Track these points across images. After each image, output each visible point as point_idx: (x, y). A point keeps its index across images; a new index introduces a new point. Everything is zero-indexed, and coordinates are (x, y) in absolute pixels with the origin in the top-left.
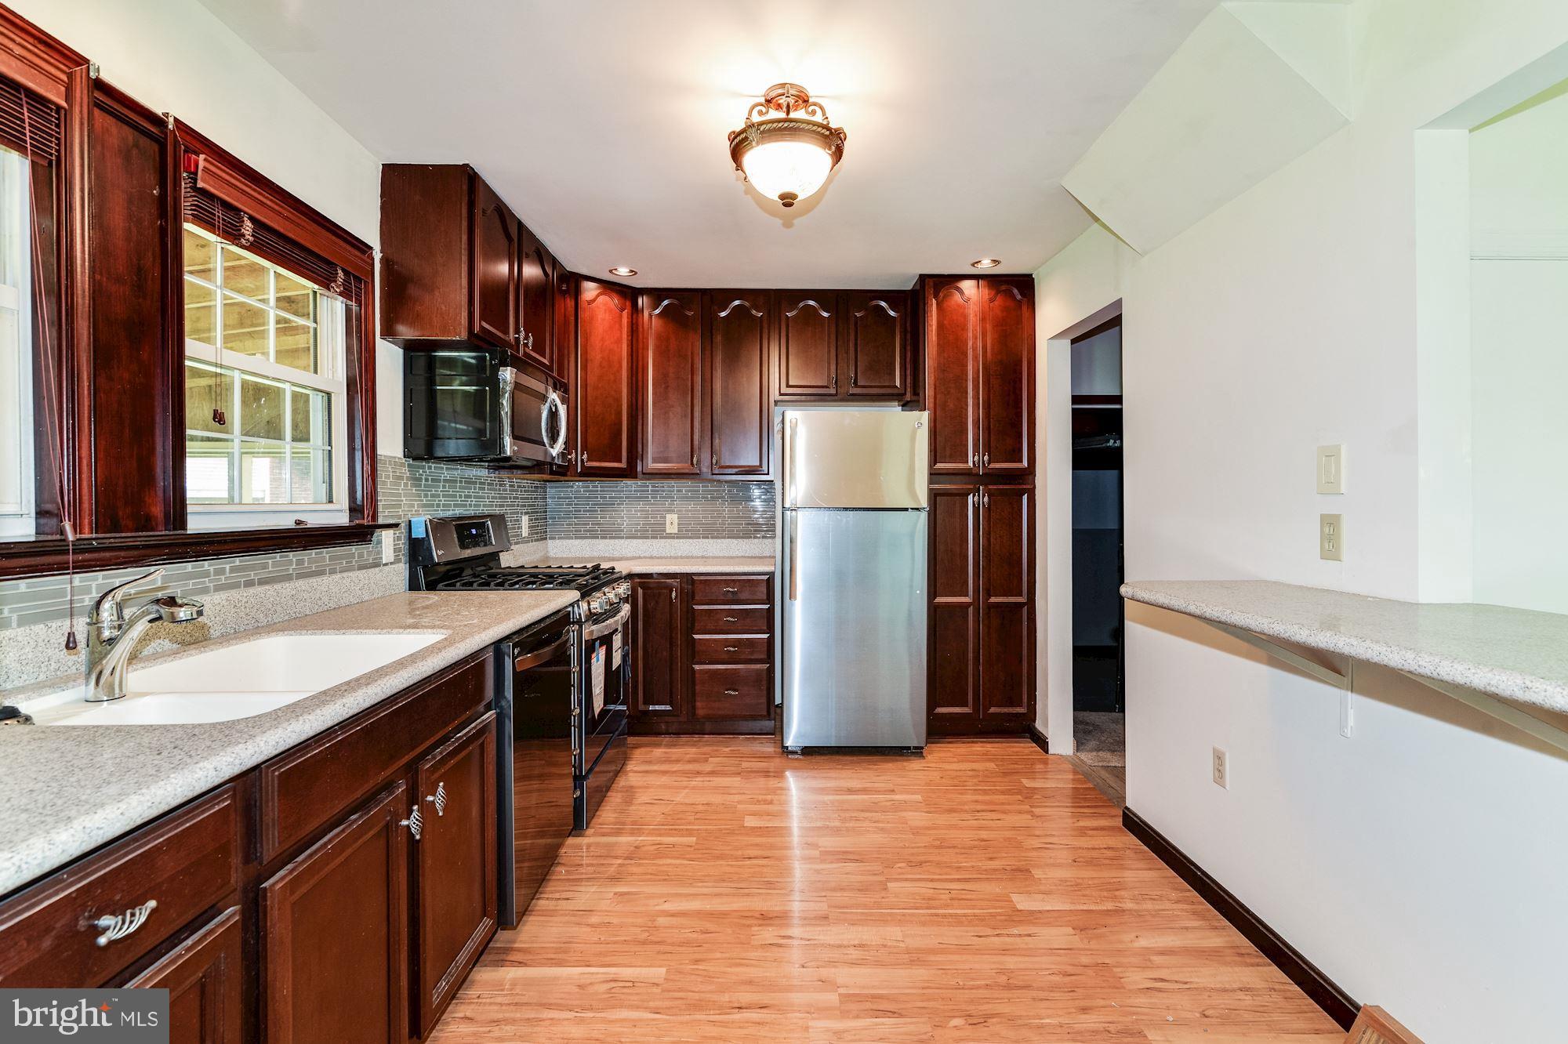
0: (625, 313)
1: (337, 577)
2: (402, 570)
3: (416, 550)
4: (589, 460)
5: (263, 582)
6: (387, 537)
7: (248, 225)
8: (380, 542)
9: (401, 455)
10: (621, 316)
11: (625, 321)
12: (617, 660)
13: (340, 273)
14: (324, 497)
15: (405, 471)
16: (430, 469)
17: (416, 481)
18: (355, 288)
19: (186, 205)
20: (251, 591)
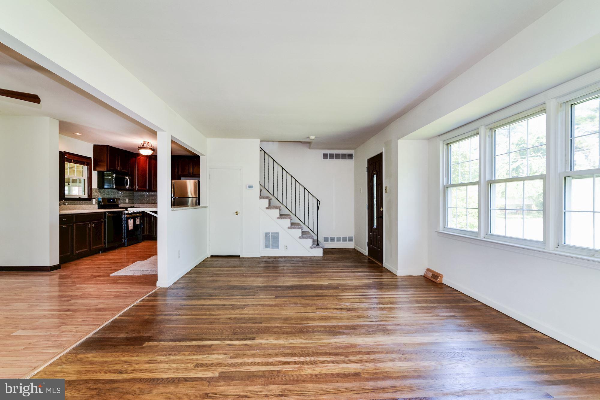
0: (147, 160)
1: (85, 205)
2: (97, 205)
3: (99, 203)
4: (138, 188)
5: (74, 204)
6: (94, 201)
7: (73, 160)
8: (92, 201)
9: (97, 188)
10: (146, 161)
11: (147, 161)
12: (138, 222)
13: (86, 163)
14: (84, 194)
15: (98, 190)
16: (102, 190)
17: (100, 192)
18: (89, 164)
19: (65, 160)
20: (73, 205)
